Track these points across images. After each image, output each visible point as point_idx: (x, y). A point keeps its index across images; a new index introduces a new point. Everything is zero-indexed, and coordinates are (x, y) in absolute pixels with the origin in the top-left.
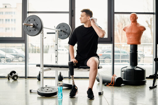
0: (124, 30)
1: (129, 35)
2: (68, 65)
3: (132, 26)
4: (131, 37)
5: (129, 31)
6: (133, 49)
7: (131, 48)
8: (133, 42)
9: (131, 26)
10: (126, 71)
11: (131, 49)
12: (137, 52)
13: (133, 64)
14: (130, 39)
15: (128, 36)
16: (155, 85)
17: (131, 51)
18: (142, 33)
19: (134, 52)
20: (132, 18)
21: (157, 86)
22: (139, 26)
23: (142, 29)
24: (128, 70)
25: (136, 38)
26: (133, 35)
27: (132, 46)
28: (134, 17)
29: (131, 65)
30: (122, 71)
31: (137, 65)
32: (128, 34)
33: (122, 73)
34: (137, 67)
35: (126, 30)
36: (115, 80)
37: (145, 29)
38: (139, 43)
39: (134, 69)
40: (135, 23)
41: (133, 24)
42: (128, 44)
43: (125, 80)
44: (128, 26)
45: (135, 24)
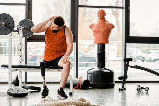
0: (91, 27)
1: (97, 33)
2: (40, 65)
3: (100, 23)
4: (98, 36)
5: (97, 29)
6: (100, 49)
7: (98, 47)
8: (100, 41)
9: (98, 24)
10: (94, 73)
11: (98, 49)
12: (105, 52)
13: (101, 66)
14: (97, 37)
15: (95, 35)
16: (124, 88)
17: (98, 51)
18: (111, 31)
19: (101, 52)
20: (100, 14)
21: (126, 88)
22: (107, 24)
23: (111, 27)
24: (95, 72)
25: (103, 37)
26: (101, 33)
27: (99, 45)
28: (102, 14)
29: (98, 66)
30: (89, 74)
31: (105, 66)
32: (95, 32)
33: (89, 75)
34: (105, 69)
35: (93, 28)
36: (82, 83)
37: (113, 27)
38: (108, 42)
39: (102, 71)
40: (103, 20)
41: (100, 21)
42: (95, 43)
43: (92, 83)
44: (95, 23)
45: (103, 22)
